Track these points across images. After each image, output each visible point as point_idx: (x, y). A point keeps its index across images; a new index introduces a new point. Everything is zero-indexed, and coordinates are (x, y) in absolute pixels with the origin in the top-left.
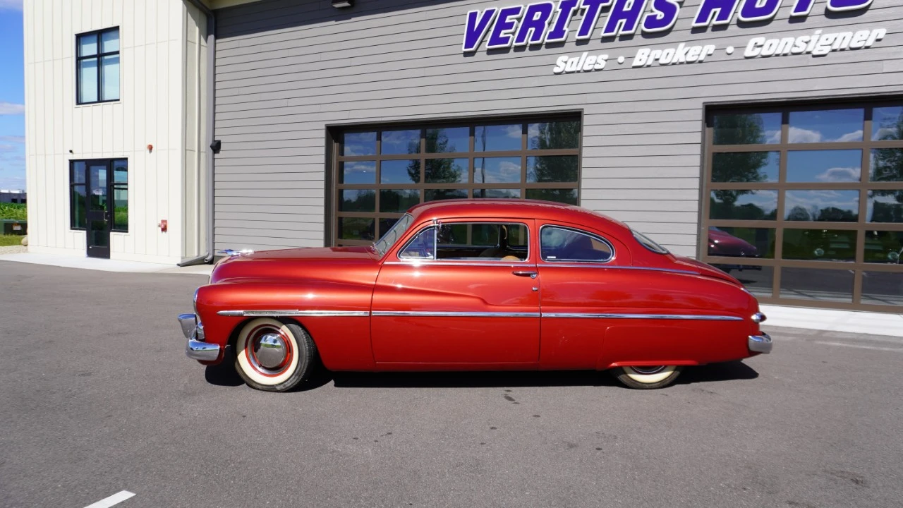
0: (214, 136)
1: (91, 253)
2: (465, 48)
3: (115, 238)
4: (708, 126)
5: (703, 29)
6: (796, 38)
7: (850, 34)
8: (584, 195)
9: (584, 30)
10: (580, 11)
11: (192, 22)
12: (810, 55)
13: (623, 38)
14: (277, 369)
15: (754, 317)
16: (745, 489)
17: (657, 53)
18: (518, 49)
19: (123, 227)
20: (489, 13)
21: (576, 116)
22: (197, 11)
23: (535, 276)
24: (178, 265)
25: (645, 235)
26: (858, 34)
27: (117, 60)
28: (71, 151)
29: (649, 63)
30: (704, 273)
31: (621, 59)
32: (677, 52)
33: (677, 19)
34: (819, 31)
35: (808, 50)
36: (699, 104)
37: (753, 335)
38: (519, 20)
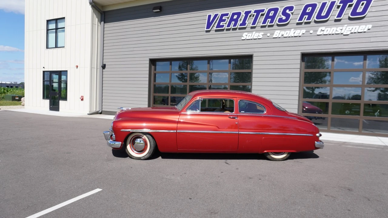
0: (103, 62)
1: (51, 109)
2: (207, 29)
3: (62, 103)
4: (303, 62)
5: (301, 24)
6: (337, 28)
7: (358, 27)
8: (253, 88)
9: (254, 23)
10: (252, 15)
11: (95, 16)
12: (342, 35)
13: (269, 26)
14: (142, 151)
15: (317, 135)
16: (310, 191)
17: (283, 32)
18: (228, 30)
19: (65, 99)
20: (216, 15)
21: (250, 57)
22: (97, 12)
23: (237, 118)
24: (88, 114)
25: (278, 104)
26: (361, 26)
27: (64, 31)
28: (44, 67)
29: (279, 36)
30: (299, 118)
31: (268, 35)
32: (291, 32)
33: (291, 19)
34: (346, 25)
35: (342, 33)
36: (299, 53)
37: (317, 141)
38: (228, 18)
